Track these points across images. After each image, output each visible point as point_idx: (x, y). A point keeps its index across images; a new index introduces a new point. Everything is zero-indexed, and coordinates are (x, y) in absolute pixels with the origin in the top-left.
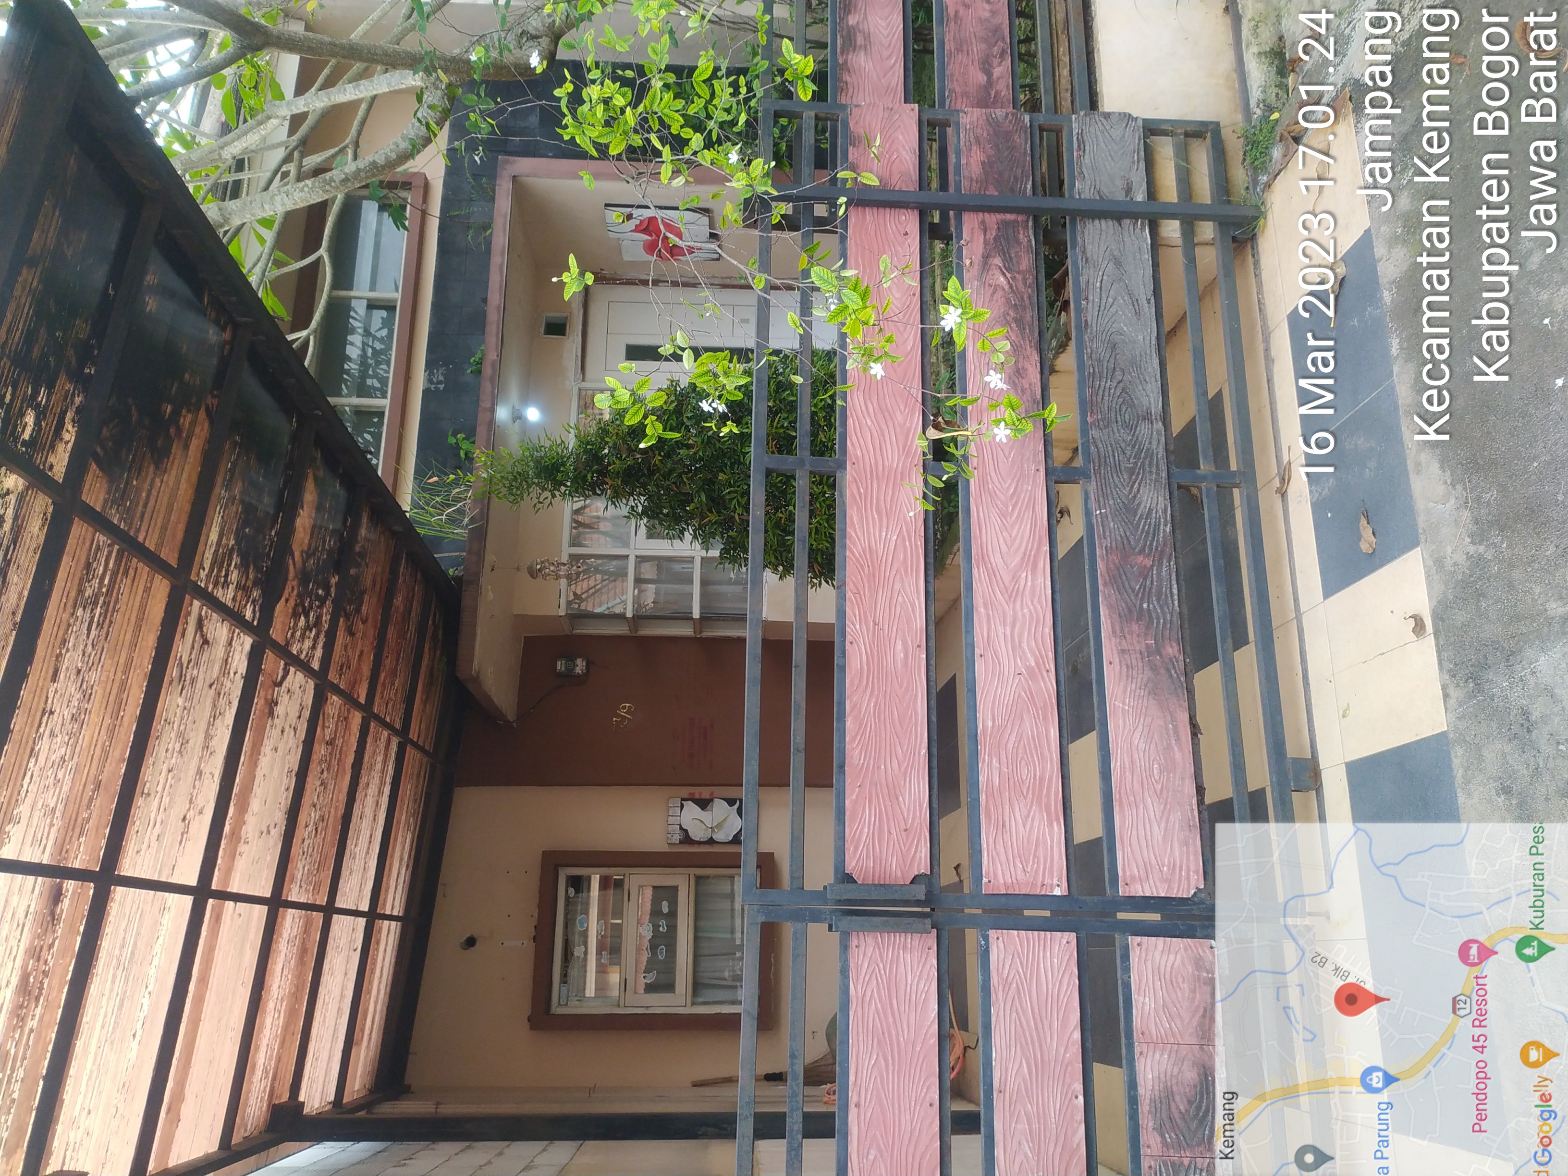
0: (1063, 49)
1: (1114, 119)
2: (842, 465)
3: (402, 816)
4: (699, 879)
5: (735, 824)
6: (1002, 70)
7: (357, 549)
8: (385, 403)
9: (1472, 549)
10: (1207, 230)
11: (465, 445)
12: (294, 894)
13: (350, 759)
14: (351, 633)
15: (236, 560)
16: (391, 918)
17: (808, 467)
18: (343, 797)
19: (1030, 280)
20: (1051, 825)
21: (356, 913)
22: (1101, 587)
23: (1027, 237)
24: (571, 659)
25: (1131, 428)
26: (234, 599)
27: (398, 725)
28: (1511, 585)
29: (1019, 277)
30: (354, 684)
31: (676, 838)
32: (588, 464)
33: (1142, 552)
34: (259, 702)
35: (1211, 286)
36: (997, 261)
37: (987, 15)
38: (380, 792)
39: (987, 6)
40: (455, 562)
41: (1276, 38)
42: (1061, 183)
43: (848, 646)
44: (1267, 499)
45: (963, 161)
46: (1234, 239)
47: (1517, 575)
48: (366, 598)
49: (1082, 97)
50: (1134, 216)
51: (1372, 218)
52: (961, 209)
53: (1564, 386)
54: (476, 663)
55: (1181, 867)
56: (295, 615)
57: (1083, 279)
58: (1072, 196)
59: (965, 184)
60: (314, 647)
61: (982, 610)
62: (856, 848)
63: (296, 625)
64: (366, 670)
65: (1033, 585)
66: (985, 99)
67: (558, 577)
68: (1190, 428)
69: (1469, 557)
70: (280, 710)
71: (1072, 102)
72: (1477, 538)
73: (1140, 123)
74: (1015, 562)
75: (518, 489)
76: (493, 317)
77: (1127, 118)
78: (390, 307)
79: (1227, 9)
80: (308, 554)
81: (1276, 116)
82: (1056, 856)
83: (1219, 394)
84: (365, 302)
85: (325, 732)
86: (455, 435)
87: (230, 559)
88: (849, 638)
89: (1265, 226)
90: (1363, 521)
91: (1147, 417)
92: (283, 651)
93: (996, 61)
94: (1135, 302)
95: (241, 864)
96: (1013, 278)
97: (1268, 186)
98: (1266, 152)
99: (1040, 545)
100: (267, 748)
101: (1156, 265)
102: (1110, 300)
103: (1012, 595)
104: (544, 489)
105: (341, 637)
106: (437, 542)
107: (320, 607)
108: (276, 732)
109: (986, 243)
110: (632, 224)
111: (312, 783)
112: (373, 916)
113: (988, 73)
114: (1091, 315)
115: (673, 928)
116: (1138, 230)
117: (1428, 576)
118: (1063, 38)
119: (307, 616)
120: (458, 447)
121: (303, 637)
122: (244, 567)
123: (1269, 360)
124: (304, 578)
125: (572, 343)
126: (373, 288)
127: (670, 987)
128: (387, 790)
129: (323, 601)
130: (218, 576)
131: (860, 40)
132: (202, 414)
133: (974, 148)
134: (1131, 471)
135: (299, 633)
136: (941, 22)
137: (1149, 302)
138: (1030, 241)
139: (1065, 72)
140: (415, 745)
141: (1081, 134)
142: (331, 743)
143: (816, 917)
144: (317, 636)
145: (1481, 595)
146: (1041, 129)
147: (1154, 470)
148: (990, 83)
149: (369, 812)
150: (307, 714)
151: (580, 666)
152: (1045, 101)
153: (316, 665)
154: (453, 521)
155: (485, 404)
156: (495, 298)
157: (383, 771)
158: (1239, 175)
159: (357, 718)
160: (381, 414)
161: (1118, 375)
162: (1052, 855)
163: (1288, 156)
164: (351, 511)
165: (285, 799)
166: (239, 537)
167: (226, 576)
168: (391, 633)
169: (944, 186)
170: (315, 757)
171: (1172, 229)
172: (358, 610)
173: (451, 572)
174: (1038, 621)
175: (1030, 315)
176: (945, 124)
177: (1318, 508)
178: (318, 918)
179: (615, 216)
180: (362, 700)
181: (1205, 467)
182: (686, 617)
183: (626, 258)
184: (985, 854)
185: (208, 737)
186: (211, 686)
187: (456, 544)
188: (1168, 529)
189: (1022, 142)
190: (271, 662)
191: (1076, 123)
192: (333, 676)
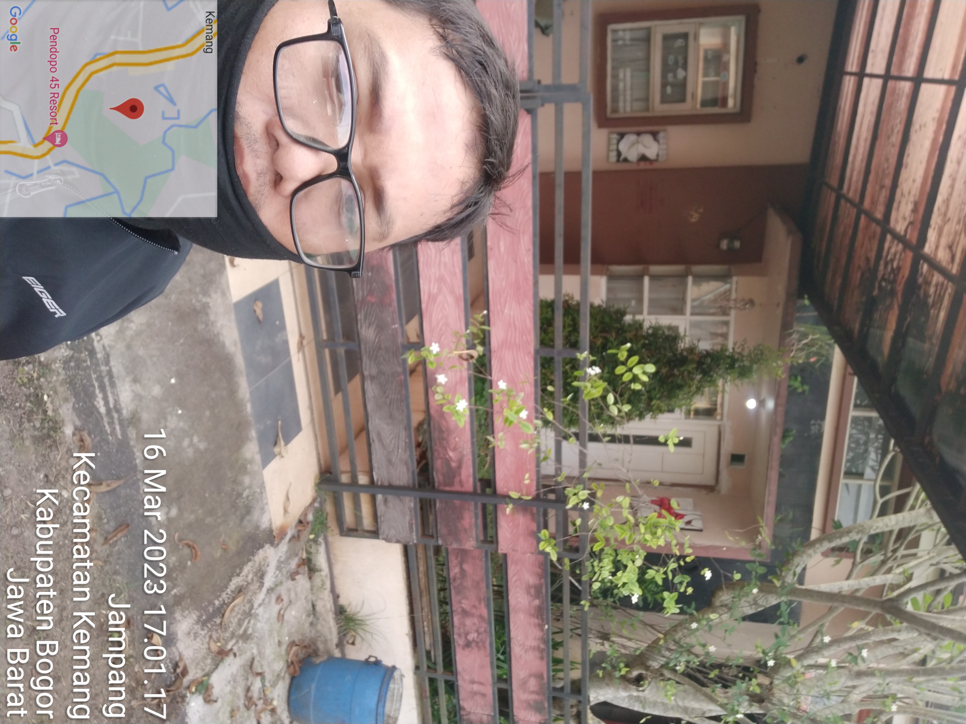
0: (423, 581)
1: (394, 540)
2: (537, 352)
3: (842, 141)
4: (647, 109)
5: (623, 146)
6: (455, 571)
7: (861, 313)
8: (853, 413)
9: (208, 300)
10: (345, 479)
11: (797, 384)
12: (906, 86)
13: (872, 177)
14: (868, 259)
15: (930, 300)
16: (851, 74)
17: (555, 351)
18: (876, 152)
19: (436, 454)
21: (872, 76)
22: (394, 284)
23: (438, 477)
24: (731, 250)
25: (381, 372)
26: (933, 276)
27: (843, 201)
28: (190, 280)
29: (442, 455)
30: (867, 227)
31: (661, 135)
32: (710, 368)
33: (373, 304)
34: (921, 210)
35: (342, 452)
36: (454, 465)
37: (463, 601)
38: (855, 156)
39: (463, 606)
40: (804, 308)
41: (313, 578)
42: (421, 508)
44: (309, 334)
45: (473, 520)
46: (331, 473)
47: (187, 286)
48: (858, 282)
49: (411, 553)
50: (382, 487)
51: (262, 475)
52: (474, 493)
53: (171, 378)
54: (790, 242)
56: (899, 268)
57: (408, 453)
58: (415, 498)
59: (472, 507)
60: (889, 248)
63: (899, 263)
64: (860, 235)
66: (463, 554)
67: (735, 300)
68: (351, 377)
69: (210, 296)
70: (910, 207)
71: (417, 552)
72: (205, 307)
73: (381, 537)
74: (440, 298)
75: (757, 354)
76: (775, 464)
77: (388, 540)
78: (849, 474)
79: (338, 597)
80: (890, 308)
81: (312, 537)
83: (336, 392)
84: (866, 476)
85: (884, 194)
86: (804, 392)
87: (933, 301)
89: (315, 479)
90: (261, 317)
91: (372, 378)
92: (907, 245)
93: (458, 576)
94: (380, 440)
95: (938, 105)
96: (445, 455)
97: (314, 500)
98: (316, 518)
100: (919, 181)
101: (370, 460)
102: (393, 441)
103: (441, 280)
104: (740, 353)
105: (872, 255)
106: (817, 322)
107: (884, 275)
108: (913, 192)
109: (460, 475)
110: (686, 519)
111: (893, 161)
112: (861, 75)
113: (462, 570)
114: (403, 434)
115: (664, 76)
116: (380, 479)
117: (228, 287)
118: (423, 587)
119: (892, 268)
120: (803, 383)
121: (895, 254)
122: (927, 295)
123: (311, 408)
124: (893, 293)
125: (727, 449)
126: (860, 487)
127: (667, 38)
128: (851, 158)
129: (883, 279)
130: (941, 289)
131: (532, 591)
132: (944, 389)
133: (467, 527)
134: (380, 348)
135: (898, 256)
136: (488, 599)
137: (373, 441)
138: (437, 475)
139: (421, 568)
140: (832, 189)
141: (411, 531)
142: (882, 187)
143: (548, 88)
144: (887, 256)
145: (204, 276)
146: (432, 536)
147: (368, 349)
148: (461, 564)
149: (862, 143)
150: (895, 205)
151: (724, 244)
152: (431, 553)
153: (889, 237)
154: (804, 335)
155: (781, 409)
156: (774, 475)
157: (852, 171)
158: (329, 508)
159: (867, 204)
160: (856, 406)
161: (388, 401)
163: (305, 514)
164: (864, 336)
165: (910, 149)
166: (927, 315)
167: (936, 291)
168: (843, 261)
169: (484, 507)
170: (891, 177)
171: (363, 480)
172: (863, 275)
173: (807, 302)
175: (435, 435)
176: (485, 541)
177: (283, 327)
178: (894, 72)
179: (697, 524)
180: (863, 217)
181: (341, 351)
182: (654, 278)
183: (690, 500)
185: (952, 187)
186: (949, 220)
187: (802, 321)
188: (359, 317)
189: (442, 529)
190: (913, 237)
191: (414, 538)
192: (879, 230)
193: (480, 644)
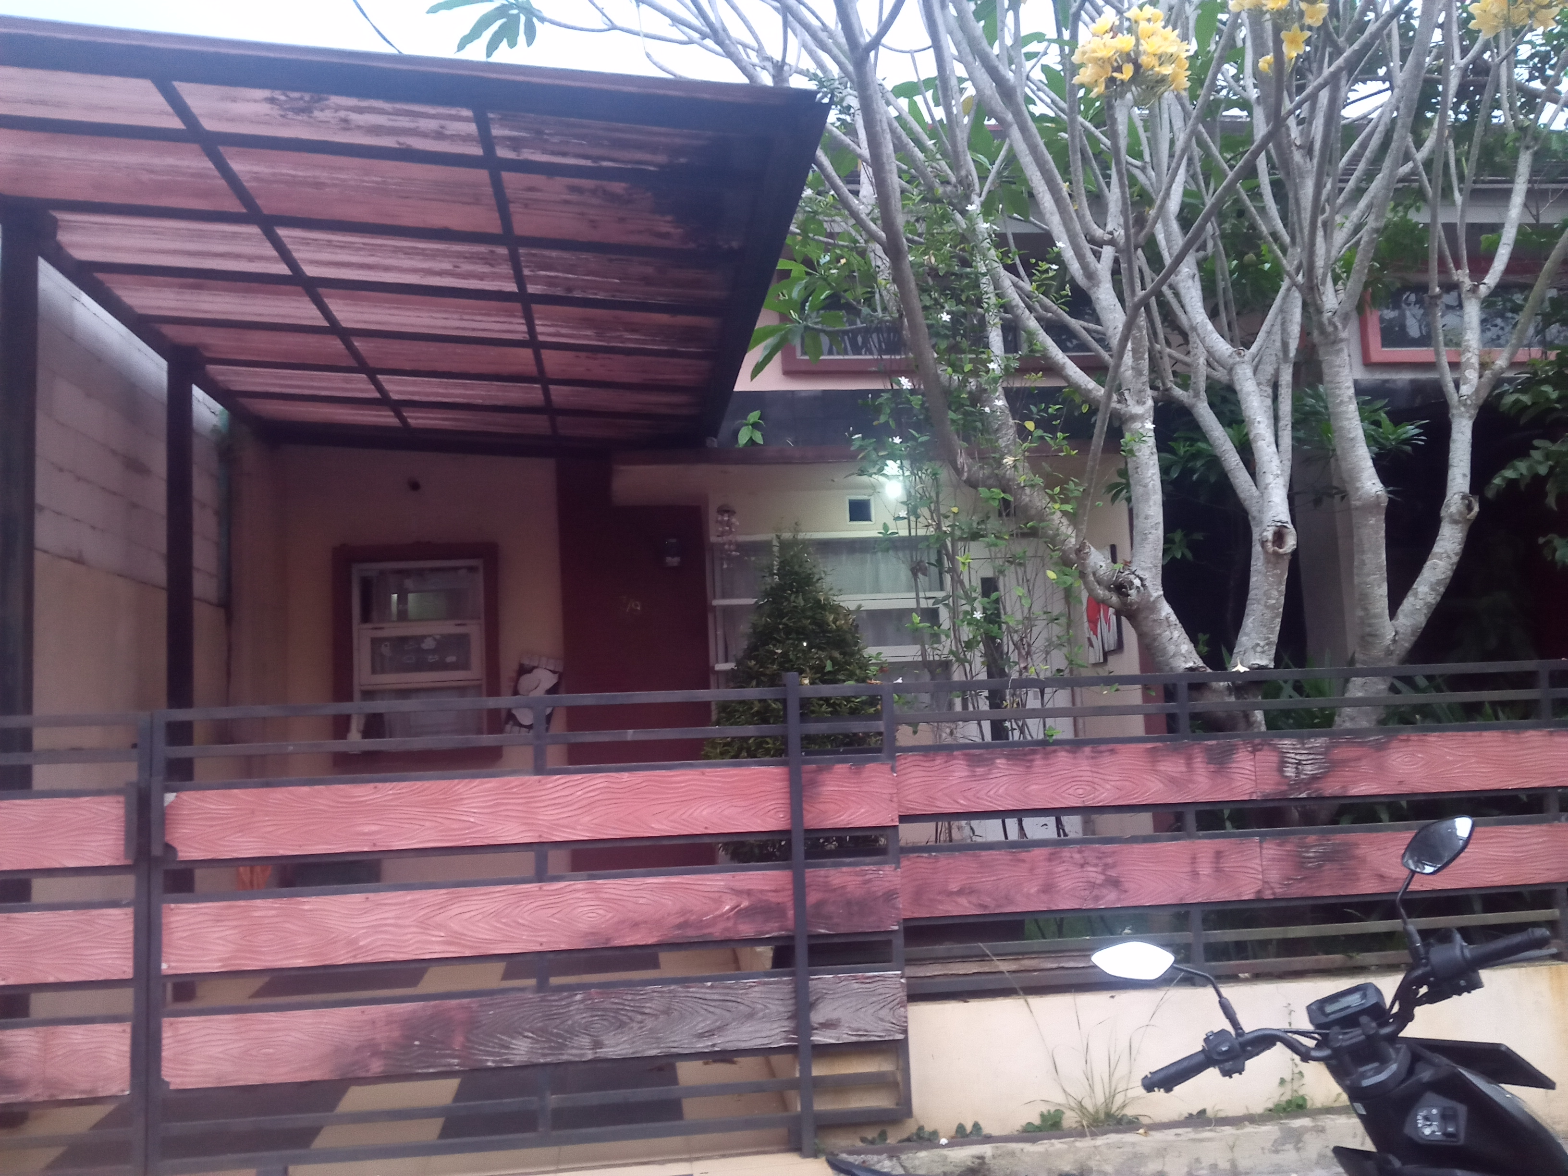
1: (900, 1012)
6: (966, 906)
19: (728, 934)
20: (220, 960)
22: (432, 1003)
23: (771, 930)
25: (586, 1030)
29: (730, 924)
33: (467, 1040)
36: (745, 904)
37: (1025, 891)
43: (372, 785)
45: (844, 869)
50: (798, 1031)
52: (793, 871)
55: (185, 1070)
57: (731, 984)
58: (812, 972)
59: (821, 871)
61: (409, 898)
62: (197, 799)
65: (433, 942)
71: (922, 977)
73: (902, 1038)
74: (455, 926)
77: (904, 1024)
82: (193, 965)
88: (380, 785)
91: (598, 1044)
93: (974, 900)
94: (710, 1033)
96: (728, 918)
99: (471, 947)
101: (751, 1052)
102: (711, 1009)
103: (424, 925)
109: (762, 892)
114: (697, 991)
115: (433, 667)
116: (784, 1035)
131: (980, 770)
133: (860, 878)
134: (544, 1030)
137: (714, 1045)
138: (767, 933)
141: (880, 979)
146: (886, 942)
147: (547, 1051)
148: (949, 894)
161: (638, 1017)
162: (193, 961)
171: (789, 1067)
174: (400, 947)
175: (693, 935)
181: (553, 1100)
184: (194, 906)
188: (490, 1064)
189: (869, 924)
191: (893, 975)
193: (1110, 860)
